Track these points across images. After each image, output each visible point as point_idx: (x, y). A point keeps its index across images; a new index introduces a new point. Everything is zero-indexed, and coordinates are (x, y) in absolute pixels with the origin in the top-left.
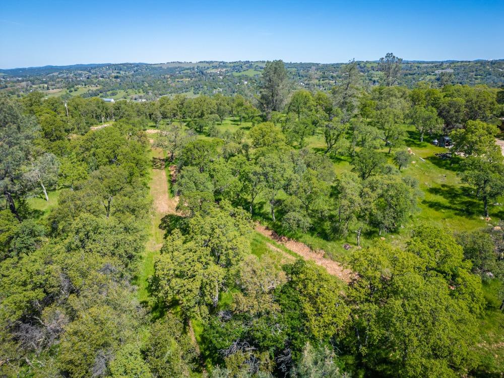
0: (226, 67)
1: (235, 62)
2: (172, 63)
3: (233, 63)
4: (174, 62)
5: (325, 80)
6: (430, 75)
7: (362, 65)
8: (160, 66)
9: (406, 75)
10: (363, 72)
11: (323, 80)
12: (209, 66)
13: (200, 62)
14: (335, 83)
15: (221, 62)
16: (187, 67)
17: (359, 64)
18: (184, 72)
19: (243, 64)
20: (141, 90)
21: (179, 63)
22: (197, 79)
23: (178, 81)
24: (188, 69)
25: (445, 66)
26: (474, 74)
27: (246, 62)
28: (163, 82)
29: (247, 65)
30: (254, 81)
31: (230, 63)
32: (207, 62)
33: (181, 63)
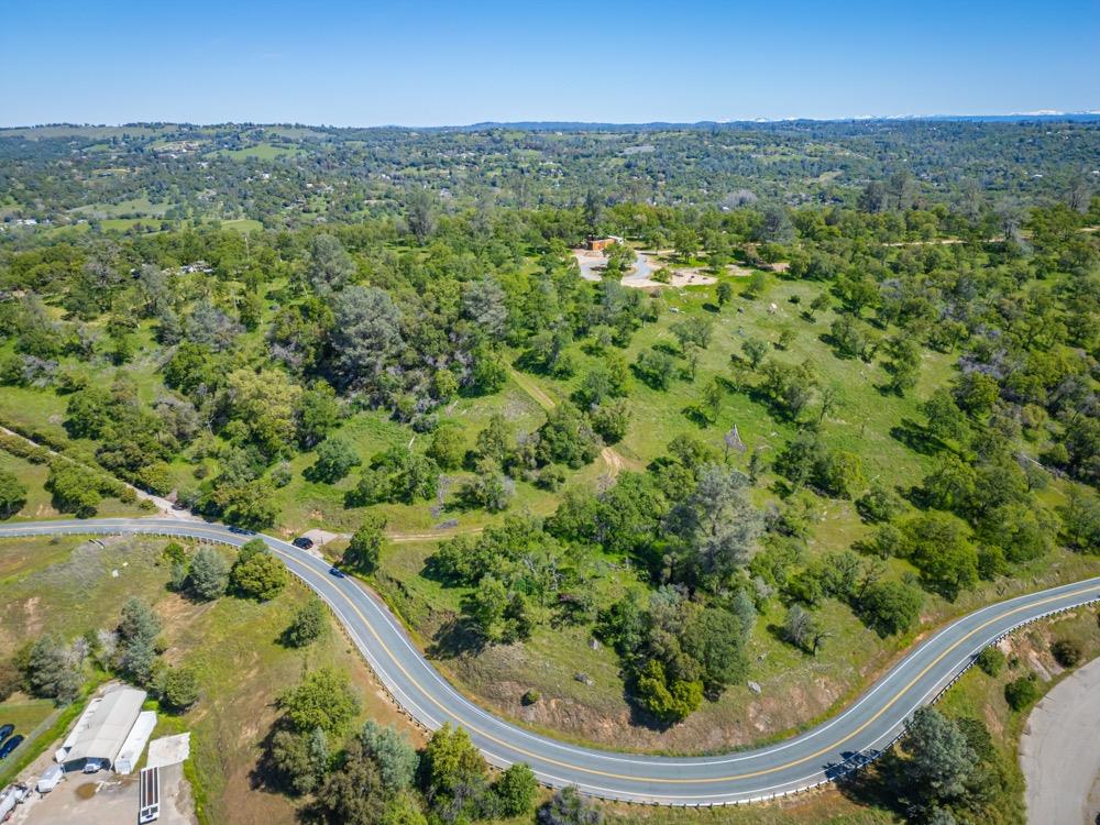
0: (198, 137)
1: (218, 126)
2: (49, 126)
3: (213, 127)
4: (55, 125)
5: (430, 168)
6: (616, 156)
7: (496, 135)
8: (18, 133)
9: (576, 157)
10: (499, 151)
11: (426, 169)
12: (153, 135)
13: (130, 125)
14: (451, 174)
15: (184, 126)
16: (99, 137)
17: (489, 134)
18: (93, 149)
19: (239, 130)
20: (11, 199)
21: (71, 126)
22: (147, 169)
23: (101, 176)
24: (101, 143)
25: (641, 137)
26: (685, 154)
27: (246, 125)
28: (63, 179)
29: (249, 132)
30: (283, 172)
31: (206, 127)
32: (147, 126)
33: (76, 127)
